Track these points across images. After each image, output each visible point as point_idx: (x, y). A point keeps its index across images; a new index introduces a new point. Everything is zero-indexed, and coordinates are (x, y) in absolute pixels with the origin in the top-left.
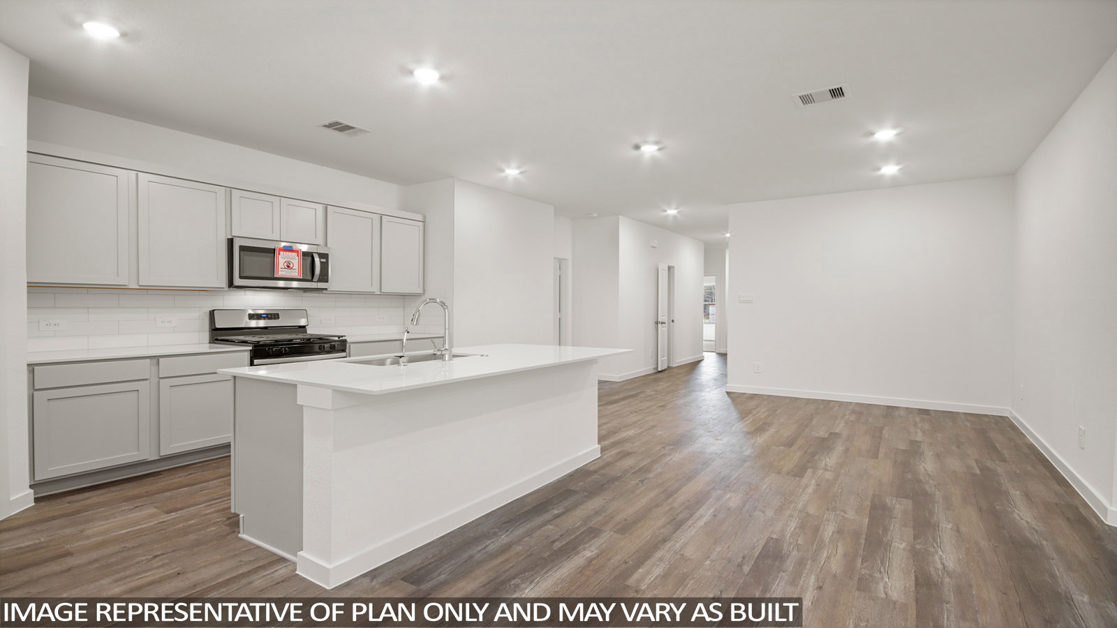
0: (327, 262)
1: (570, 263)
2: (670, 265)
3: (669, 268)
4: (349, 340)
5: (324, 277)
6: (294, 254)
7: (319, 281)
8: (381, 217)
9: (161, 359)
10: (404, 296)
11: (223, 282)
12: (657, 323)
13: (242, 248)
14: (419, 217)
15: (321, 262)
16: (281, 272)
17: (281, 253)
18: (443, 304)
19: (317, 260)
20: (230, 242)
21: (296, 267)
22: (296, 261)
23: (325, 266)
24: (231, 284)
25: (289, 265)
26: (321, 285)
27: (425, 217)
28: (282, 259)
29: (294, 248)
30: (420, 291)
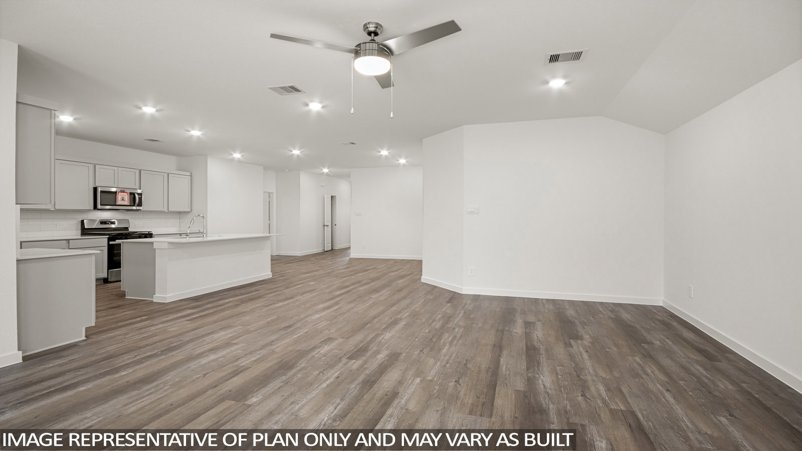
0: (141, 198)
1: (275, 195)
2: (333, 195)
3: (332, 197)
4: (154, 233)
5: (140, 204)
6: (126, 194)
7: (138, 206)
8: (168, 175)
9: (70, 241)
10: (180, 213)
11: (92, 207)
12: (324, 226)
13: (102, 192)
14: (189, 174)
15: (139, 197)
16: (119, 202)
17: (120, 193)
18: (203, 217)
19: (137, 196)
20: (95, 189)
21: (126, 199)
22: (126, 197)
23: (140, 199)
24: (95, 207)
25: (123, 199)
26: (138, 208)
27: (191, 174)
28: (120, 196)
29: (126, 191)
30: (189, 210)
